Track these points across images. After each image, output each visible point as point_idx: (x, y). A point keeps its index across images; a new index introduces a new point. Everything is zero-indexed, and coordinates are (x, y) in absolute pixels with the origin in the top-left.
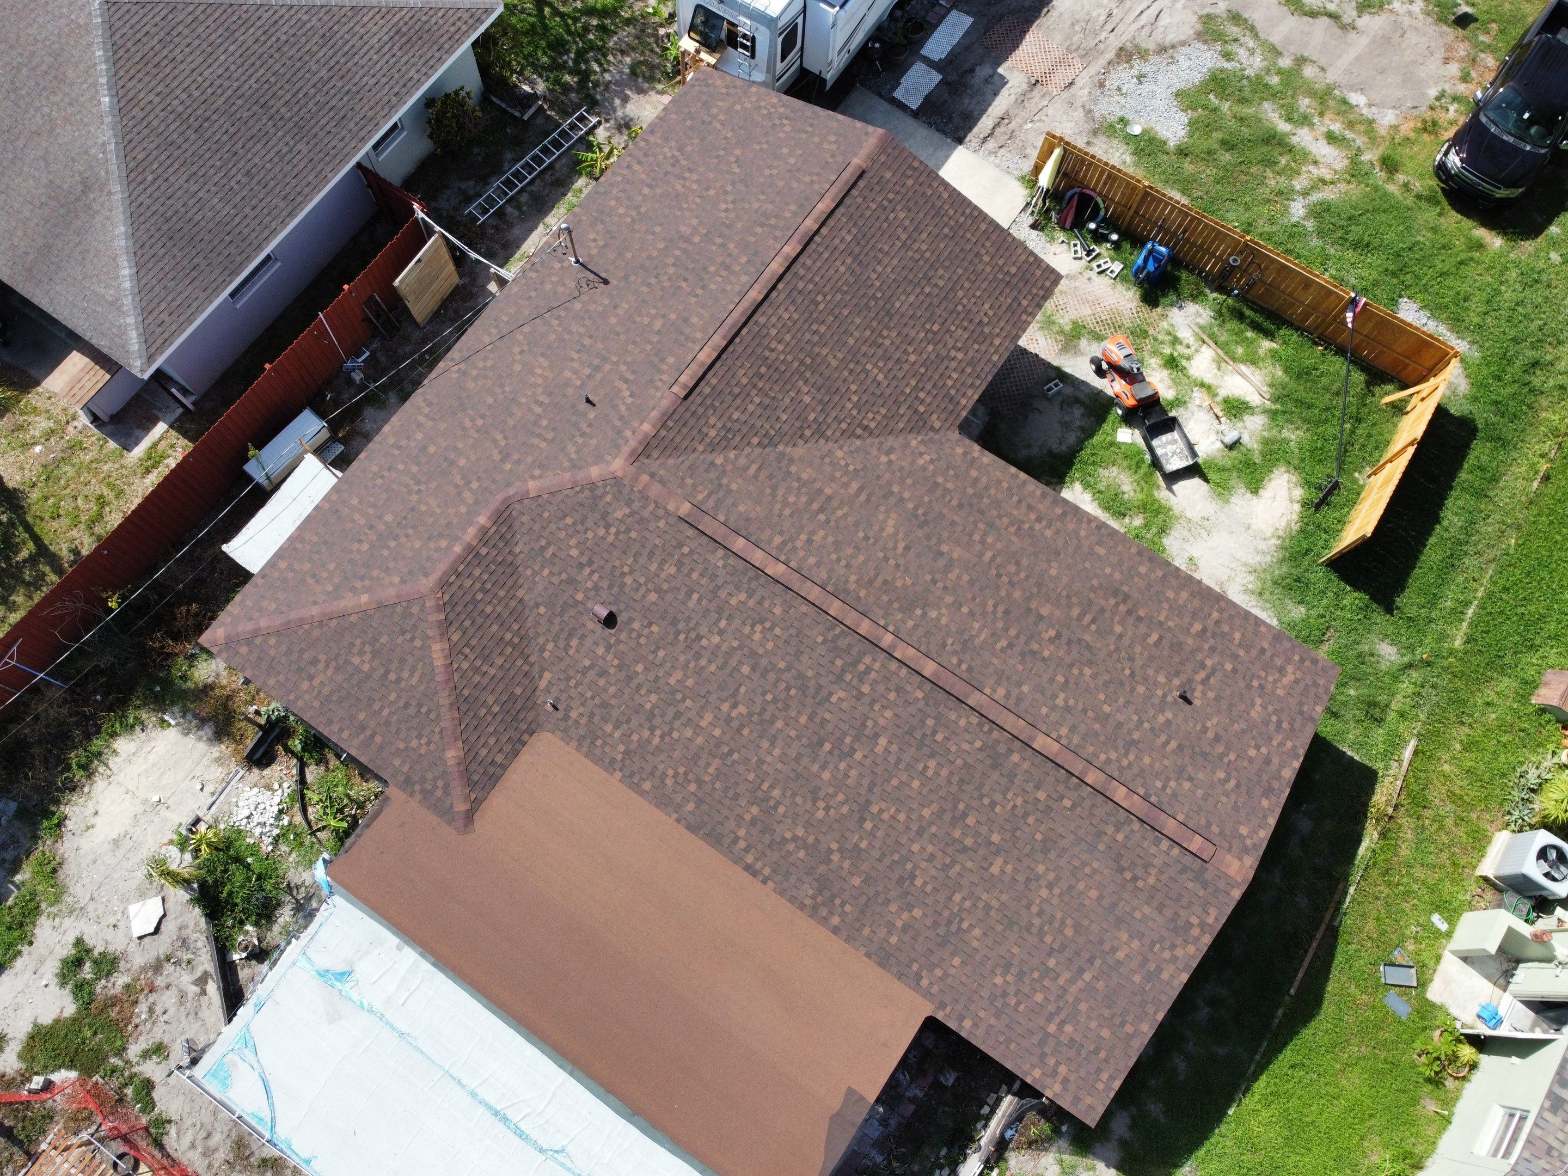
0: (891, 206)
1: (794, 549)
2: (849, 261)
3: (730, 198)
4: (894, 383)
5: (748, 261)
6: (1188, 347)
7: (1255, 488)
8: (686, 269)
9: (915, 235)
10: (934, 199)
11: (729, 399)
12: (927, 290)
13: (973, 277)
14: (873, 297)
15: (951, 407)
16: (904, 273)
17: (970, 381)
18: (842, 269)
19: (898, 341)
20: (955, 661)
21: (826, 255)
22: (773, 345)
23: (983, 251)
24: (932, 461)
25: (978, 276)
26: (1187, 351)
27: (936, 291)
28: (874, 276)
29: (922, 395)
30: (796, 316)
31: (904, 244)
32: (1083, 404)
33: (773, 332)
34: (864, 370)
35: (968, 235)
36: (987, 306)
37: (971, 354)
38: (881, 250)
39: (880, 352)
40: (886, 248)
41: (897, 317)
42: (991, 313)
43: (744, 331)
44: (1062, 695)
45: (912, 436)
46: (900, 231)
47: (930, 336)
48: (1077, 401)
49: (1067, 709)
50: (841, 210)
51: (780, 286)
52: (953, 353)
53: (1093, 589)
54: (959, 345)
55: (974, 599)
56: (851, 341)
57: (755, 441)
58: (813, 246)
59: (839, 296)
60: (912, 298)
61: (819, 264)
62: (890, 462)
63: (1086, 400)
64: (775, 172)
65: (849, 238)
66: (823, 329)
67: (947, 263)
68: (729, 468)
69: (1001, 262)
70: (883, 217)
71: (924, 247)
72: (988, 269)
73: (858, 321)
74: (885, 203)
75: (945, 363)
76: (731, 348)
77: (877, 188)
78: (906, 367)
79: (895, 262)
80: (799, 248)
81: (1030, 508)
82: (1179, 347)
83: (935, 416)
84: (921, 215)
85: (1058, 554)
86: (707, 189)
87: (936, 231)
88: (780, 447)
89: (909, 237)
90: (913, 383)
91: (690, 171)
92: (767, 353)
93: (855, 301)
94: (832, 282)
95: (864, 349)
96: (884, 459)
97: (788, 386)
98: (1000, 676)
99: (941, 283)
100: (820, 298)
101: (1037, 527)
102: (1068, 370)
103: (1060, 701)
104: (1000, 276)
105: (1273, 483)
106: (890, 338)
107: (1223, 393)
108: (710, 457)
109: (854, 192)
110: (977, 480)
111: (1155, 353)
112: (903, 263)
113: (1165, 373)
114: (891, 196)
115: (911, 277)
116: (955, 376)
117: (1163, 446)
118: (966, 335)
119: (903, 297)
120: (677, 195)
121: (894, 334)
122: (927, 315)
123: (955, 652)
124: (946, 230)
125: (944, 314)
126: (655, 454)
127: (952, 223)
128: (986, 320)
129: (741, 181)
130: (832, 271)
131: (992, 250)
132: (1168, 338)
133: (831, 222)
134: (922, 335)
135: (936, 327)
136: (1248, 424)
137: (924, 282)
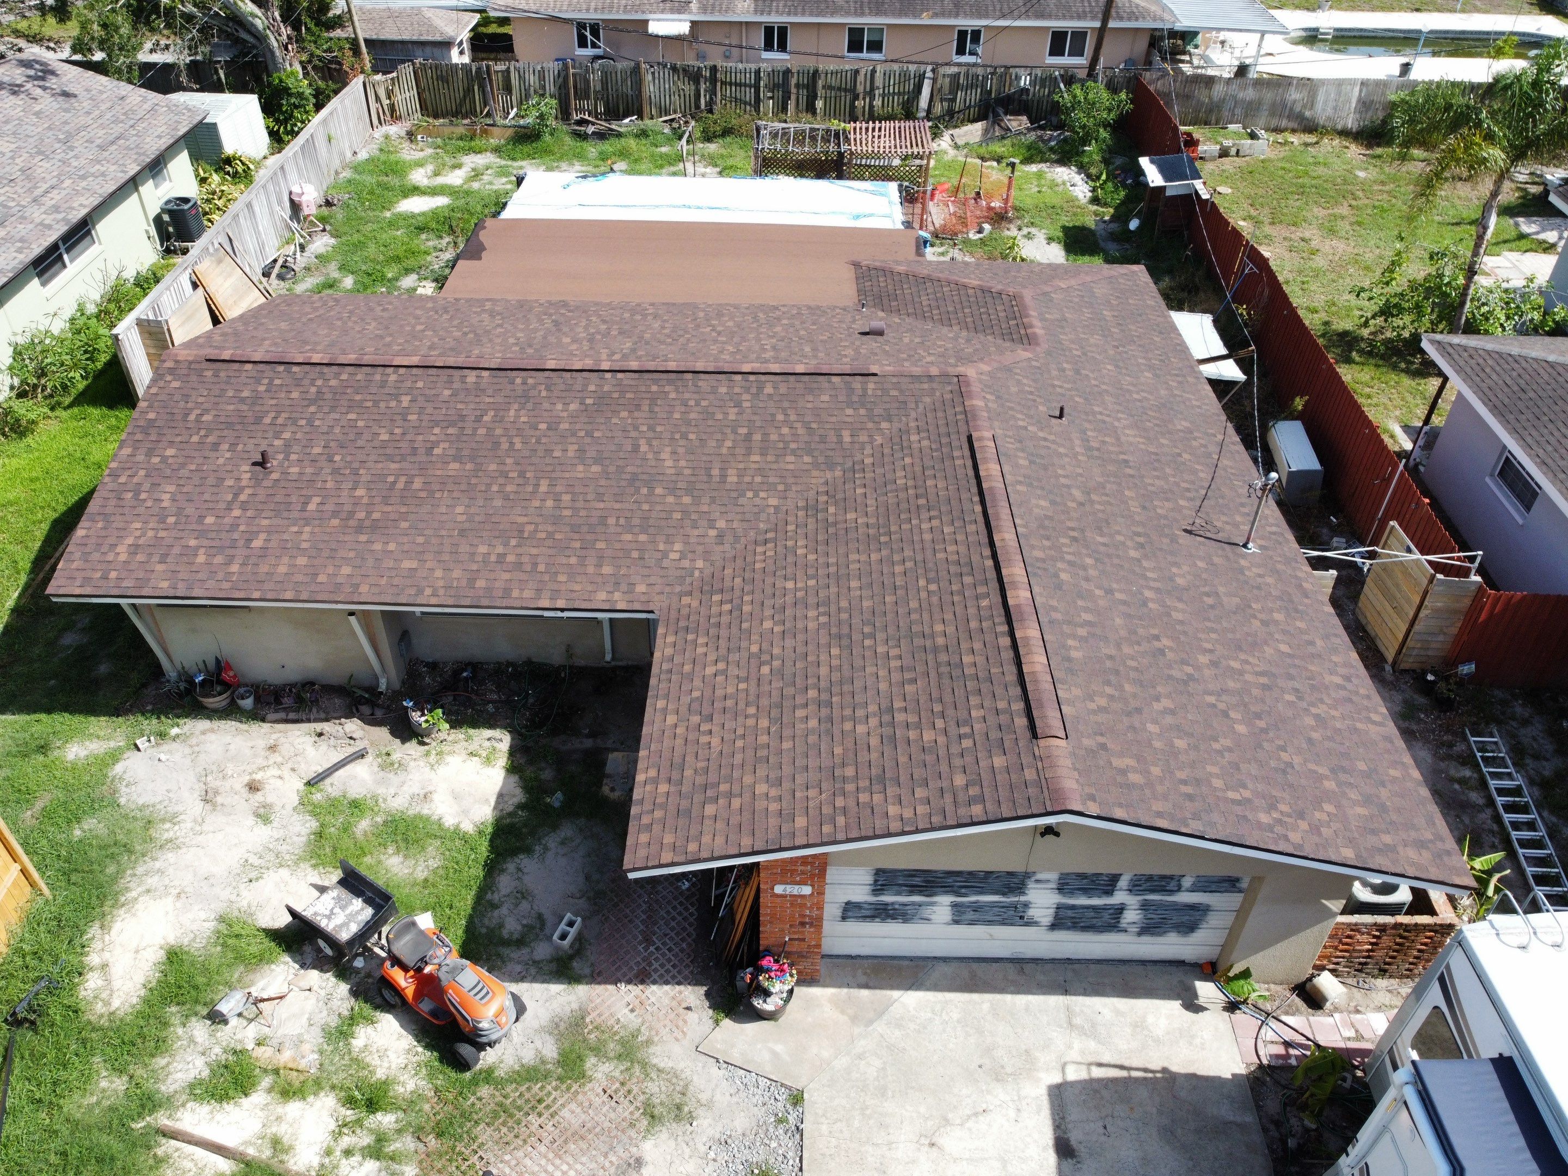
0: (953, 731)
1: (747, 390)
2: (940, 641)
3: (1170, 655)
4: (769, 591)
5: (1056, 576)
6: (348, 1153)
7: (174, 956)
8: (1118, 556)
9: (887, 731)
10: (904, 793)
11: (928, 463)
12: (812, 693)
13: (762, 753)
14: (873, 636)
15: (682, 624)
16: (858, 684)
17: (677, 660)
18: (939, 628)
19: (800, 625)
20: (530, 381)
21: (974, 624)
22: (935, 523)
23: (774, 792)
24: (665, 555)
25: (757, 760)
26: (347, 1141)
27: (800, 700)
28: (895, 652)
29: (727, 607)
30: (941, 556)
31: (891, 710)
32: (507, 943)
33: (947, 530)
34: (815, 577)
35: (812, 793)
36: (715, 741)
37: (697, 682)
38: (915, 681)
39: (812, 600)
40: (909, 688)
41: (823, 640)
42: (704, 739)
43: (978, 508)
44: (405, 404)
45: (708, 572)
46: (912, 719)
47: (765, 657)
48: (520, 942)
49: (396, 397)
50: (1011, 676)
51: (989, 563)
52: (721, 666)
53: (404, 516)
54: (720, 679)
55: (538, 442)
56: (854, 584)
57: (868, 461)
58: (1000, 618)
59: (914, 604)
60: (824, 671)
61: (972, 611)
62: (712, 524)
63: (505, 951)
64: (1157, 706)
65: (967, 659)
66: (898, 569)
67: (812, 739)
68: (870, 425)
69: (736, 803)
70: (950, 712)
71: (861, 729)
72: (748, 780)
73: (866, 604)
74: (965, 730)
75: (723, 651)
76: (975, 490)
77: (994, 735)
78: (768, 612)
79: (883, 686)
80: (1011, 602)
81: (518, 565)
82: (366, 1140)
83: (695, 604)
84: (903, 759)
85: (462, 532)
86: (1214, 664)
87: (863, 757)
88: (838, 473)
89: (892, 724)
90: (747, 608)
91: (1265, 687)
92: (932, 513)
93: (890, 616)
94: (936, 610)
95: (833, 589)
96: (721, 524)
97: (881, 510)
98: (479, 390)
99: (800, 713)
100: (933, 587)
101: (500, 549)
102: (555, 988)
103: (406, 400)
104: (724, 787)
105: (140, 979)
106: (813, 619)
107: (258, 1098)
108: (896, 425)
109: (1019, 706)
110: (599, 566)
111: (410, 1104)
112: (871, 693)
113: (380, 1074)
114: (967, 743)
115: (847, 688)
116: (700, 650)
117: (351, 917)
118: (719, 693)
119: (835, 662)
120: (1240, 648)
121: (812, 625)
122: (788, 671)
123: (534, 387)
124: (850, 772)
125: (766, 688)
126: (948, 396)
127: (850, 787)
128: (705, 727)
129: (1185, 683)
130: (949, 616)
131: (760, 804)
132: (391, 1148)
133: (1008, 655)
134: (776, 651)
135: (765, 670)
136: (200, 1062)
137: (824, 696)
